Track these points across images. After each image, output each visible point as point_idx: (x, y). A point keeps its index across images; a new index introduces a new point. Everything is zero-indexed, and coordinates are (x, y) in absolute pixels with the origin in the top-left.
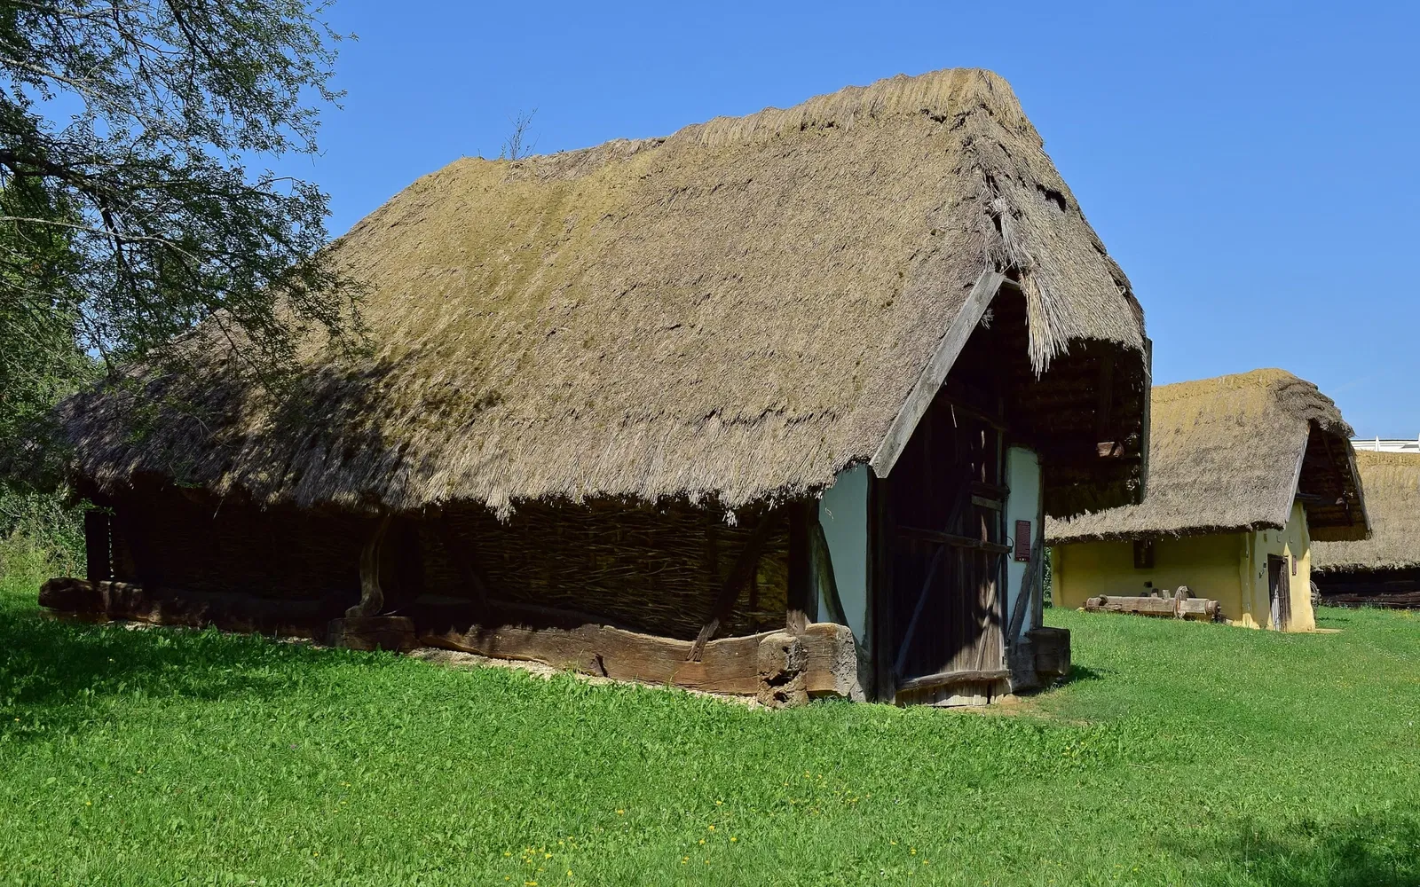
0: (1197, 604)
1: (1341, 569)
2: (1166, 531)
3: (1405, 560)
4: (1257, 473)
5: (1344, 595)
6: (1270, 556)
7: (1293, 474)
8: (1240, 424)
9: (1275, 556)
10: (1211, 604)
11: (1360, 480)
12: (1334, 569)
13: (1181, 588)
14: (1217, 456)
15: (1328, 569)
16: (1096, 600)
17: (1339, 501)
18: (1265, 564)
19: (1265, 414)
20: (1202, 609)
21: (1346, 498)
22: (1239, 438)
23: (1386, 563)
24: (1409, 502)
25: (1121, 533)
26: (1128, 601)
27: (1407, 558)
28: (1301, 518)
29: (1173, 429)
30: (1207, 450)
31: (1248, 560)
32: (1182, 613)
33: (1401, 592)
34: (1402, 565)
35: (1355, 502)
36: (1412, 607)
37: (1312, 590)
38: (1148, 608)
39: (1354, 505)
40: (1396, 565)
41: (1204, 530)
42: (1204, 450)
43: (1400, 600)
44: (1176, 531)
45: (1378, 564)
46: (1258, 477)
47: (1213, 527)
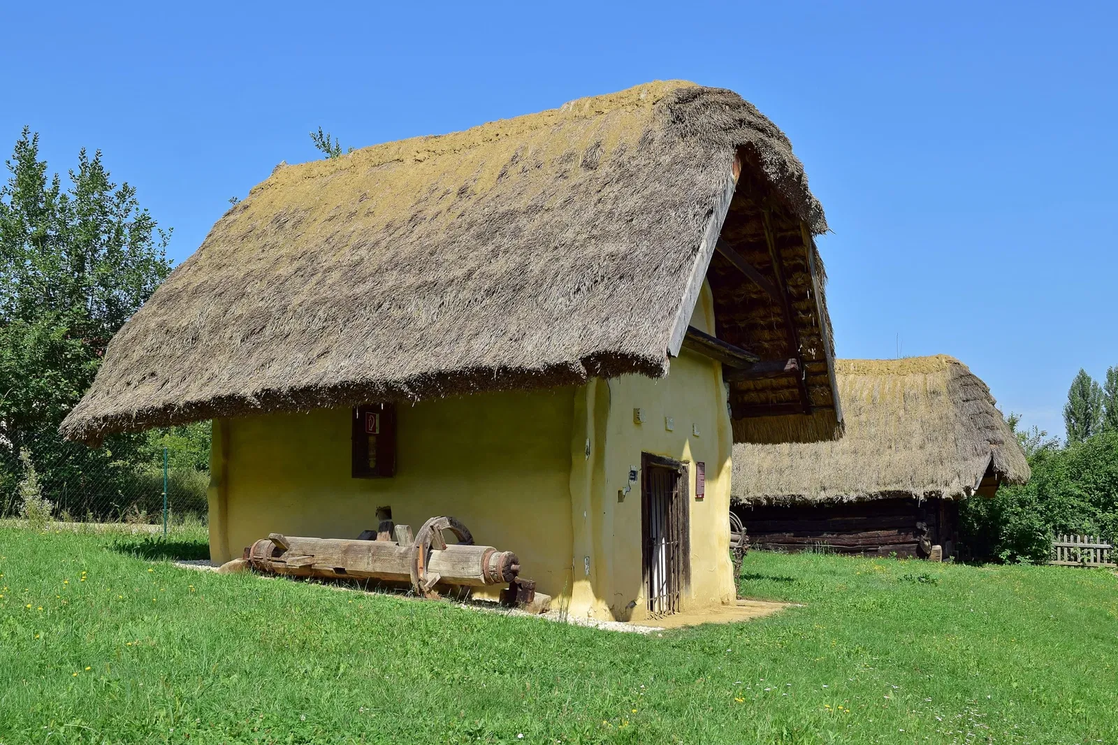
0: (465, 560)
1: (774, 501)
2: (386, 384)
3: (857, 491)
4: (610, 247)
5: (776, 535)
6: (647, 458)
7: (695, 250)
8: (589, 166)
9: (660, 460)
10: (496, 559)
11: (830, 325)
12: (765, 502)
13: (432, 521)
14: (529, 226)
15: (757, 502)
16: (266, 545)
17: (790, 365)
18: (633, 473)
19: (646, 141)
20: (473, 571)
21: (801, 360)
22: (582, 188)
23: (832, 494)
24: (863, 417)
25: (293, 392)
26: (326, 547)
27: (859, 486)
28: (718, 395)
29: (455, 189)
30: (511, 215)
31: (590, 459)
32: (432, 577)
33: (848, 532)
34: (853, 496)
35: (816, 368)
36: (866, 551)
37: (733, 529)
38: (365, 565)
39: (816, 374)
40: (845, 497)
41: (471, 377)
42: (504, 215)
43: (846, 541)
44: (408, 383)
45: (822, 496)
46: (612, 256)
47: (491, 371)
